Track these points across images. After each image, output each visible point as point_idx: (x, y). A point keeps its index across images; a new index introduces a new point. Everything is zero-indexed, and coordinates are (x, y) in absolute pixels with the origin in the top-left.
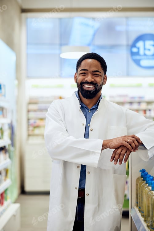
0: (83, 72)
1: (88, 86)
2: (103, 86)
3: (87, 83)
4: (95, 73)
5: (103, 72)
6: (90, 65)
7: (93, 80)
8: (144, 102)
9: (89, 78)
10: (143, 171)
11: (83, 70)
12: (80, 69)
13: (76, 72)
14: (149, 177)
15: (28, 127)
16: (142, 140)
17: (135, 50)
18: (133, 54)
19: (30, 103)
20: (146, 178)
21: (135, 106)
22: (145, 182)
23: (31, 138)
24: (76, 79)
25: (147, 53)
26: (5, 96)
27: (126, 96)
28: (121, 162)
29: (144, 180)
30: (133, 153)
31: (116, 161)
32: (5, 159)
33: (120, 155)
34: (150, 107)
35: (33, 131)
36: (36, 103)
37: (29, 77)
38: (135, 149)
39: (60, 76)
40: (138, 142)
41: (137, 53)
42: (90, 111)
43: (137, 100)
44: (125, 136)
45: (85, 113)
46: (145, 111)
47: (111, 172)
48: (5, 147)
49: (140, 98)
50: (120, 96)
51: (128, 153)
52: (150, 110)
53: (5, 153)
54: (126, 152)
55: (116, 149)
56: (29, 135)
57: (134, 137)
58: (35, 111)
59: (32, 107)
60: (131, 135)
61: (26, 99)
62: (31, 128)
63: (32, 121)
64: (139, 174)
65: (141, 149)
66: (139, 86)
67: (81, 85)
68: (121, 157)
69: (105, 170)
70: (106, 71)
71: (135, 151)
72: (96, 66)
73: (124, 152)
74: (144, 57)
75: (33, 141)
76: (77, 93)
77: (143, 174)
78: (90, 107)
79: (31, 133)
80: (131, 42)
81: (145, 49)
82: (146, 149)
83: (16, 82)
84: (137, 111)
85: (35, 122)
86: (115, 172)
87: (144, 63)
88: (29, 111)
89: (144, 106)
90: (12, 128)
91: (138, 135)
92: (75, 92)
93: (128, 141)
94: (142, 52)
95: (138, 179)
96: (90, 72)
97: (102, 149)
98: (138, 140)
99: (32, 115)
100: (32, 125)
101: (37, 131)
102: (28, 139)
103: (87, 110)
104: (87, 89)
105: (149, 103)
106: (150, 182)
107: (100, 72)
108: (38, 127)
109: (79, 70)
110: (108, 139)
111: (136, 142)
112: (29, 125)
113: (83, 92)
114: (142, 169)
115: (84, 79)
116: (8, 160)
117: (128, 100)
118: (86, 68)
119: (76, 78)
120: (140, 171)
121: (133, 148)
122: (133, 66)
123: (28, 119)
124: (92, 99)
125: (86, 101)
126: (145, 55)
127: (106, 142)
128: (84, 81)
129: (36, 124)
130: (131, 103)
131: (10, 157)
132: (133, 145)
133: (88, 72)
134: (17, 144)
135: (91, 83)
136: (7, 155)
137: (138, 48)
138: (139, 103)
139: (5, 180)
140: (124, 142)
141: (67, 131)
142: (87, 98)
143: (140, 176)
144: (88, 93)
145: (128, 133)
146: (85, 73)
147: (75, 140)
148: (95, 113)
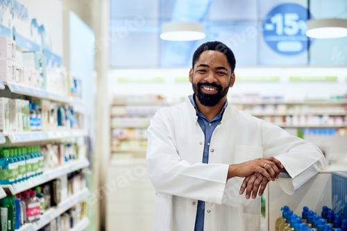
0: (202, 68)
1: (208, 89)
2: (230, 88)
3: (207, 84)
4: (218, 71)
5: (230, 70)
7: (216, 80)
8: (282, 104)
9: (210, 77)
10: (286, 209)
11: (201, 65)
12: (198, 64)
13: (192, 67)
14: (295, 218)
15: (111, 140)
16: (284, 164)
17: (269, 27)
18: (266, 33)
19: (114, 105)
20: (290, 219)
21: (270, 111)
22: (289, 225)
23: (115, 156)
24: (192, 78)
25: (288, 31)
26: (80, 96)
27: (256, 95)
28: (256, 195)
29: (287, 222)
30: (271, 182)
32: (81, 188)
33: (253, 185)
34: (291, 112)
35: (118, 145)
36: (123, 105)
37: (112, 67)
39: (159, 66)
40: (279, 167)
41: (274, 32)
42: (210, 125)
43: (273, 101)
44: (260, 159)
45: (203, 126)
46: (284, 118)
47: (240, 210)
48: (81, 170)
49: (277, 98)
50: (248, 95)
51: (264, 182)
52: (291, 116)
53: (81, 179)
54: (261, 182)
55: (246, 177)
56: (113, 152)
57: (272, 160)
58: (121, 116)
59: (117, 111)
60: (269, 156)
61: (110, 100)
62: (115, 142)
63: (116, 132)
64: (280, 214)
65: (283, 177)
66: (276, 81)
67: (198, 87)
68: (255, 188)
69: (231, 207)
70: (234, 67)
71: (274, 180)
72: (221, 61)
73: (258, 181)
74: (282, 38)
75: (119, 160)
76: (192, 97)
77: (286, 214)
78: (211, 118)
79: (115, 149)
80: (264, 16)
81: (284, 26)
82: (290, 177)
83: (95, 74)
84: (273, 117)
85: (121, 133)
86: (245, 210)
87: (283, 46)
88: (112, 117)
89: (282, 110)
90: (88, 141)
91: (278, 158)
92: (189, 97)
93: (265, 165)
94: (279, 30)
95: (278, 220)
96: (212, 70)
97: (228, 178)
98: (278, 164)
99: (117, 122)
100: (117, 137)
101: (124, 146)
102: (111, 158)
103: (206, 123)
104: (207, 92)
105: (290, 106)
106: (296, 225)
107: (226, 70)
108: (125, 140)
109: (196, 65)
111: (275, 168)
112: (112, 137)
113: (201, 97)
114: (285, 207)
115: (203, 78)
116: (85, 190)
117: (259, 101)
118: (206, 63)
119: (191, 76)
120: (282, 209)
122: (267, 50)
123: (112, 129)
124: (214, 107)
125: (205, 109)
126: (284, 34)
127: (234, 168)
128: (203, 82)
129: (123, 137)
130: (263, 106)
131: (87, 185)
132: (272, 171)
133: (209, 69)
134: (96, 166)
135: (213, 85)
136: (84, 182)
137: (275, 25)
138: (276, 105)
139: (81, 219)
141: (178, 153)
142: (206, 105)
143: (281, 215)
144: (209, 98)
146: (204, 70)
148: (218, 126)
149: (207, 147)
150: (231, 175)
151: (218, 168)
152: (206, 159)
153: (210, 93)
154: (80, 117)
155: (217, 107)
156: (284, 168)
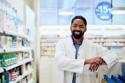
0: (75, 25)
4: (81, 26)
5: (85, 26)
6: (79, 22)
8: (102, 38)
9: (78, 29)
10: (105, 76)
13: (71, 25)
14: (109, 79)
15: (41, 51)
16: (105, 60)
18: (96, 12)
19: (42, 39)
20: (107, 79)
21: (98, 40)
22: (107, 81)
24: (71, 29)
26: (30, 35)
27: (93, 35)
28: (94, 71)
30: (100, 66)
31: (92, 70)
32: (30, 69)
33: (93, 67)
34: (105, 41)
35: (43, 53)
36: (45, 38)
37: (41, 25)
38: (101, 64)
40: (103, 61)
41: (99, 12)
42: (78, 45)
43: (99, 37)
44: (96, 58)
45: (75, 46)
46: (103, 43)
47: (89, 76)
48: (30, 62)
49: (100, 36)
50: (90, 35)
51: (97, 66)
54: (96, 66)
55: (91, 64)
56: (41, 55)
57: (100, 58)
58: (44, 43)
59: (43, 40)
61: (40, 36)
62: (42, 52)
63: (43, 48)
65: (104, 64)
66: (100, 29)
67: (73, 32)
68: (94, 68)
71: (101, 65)
72: (82, 23)
73: (95, 66)
75: (43, 58)
77: (105, 77)
78: (78, 43)
79: (42, 54)
80: (95, 7)
81: (103, 10)
82: (107, 64)
83: (35, 28)
84: (99, 43)
85: (44, 49)
86: (90, 76)
87: (102, 17)
88: (41, 43)
89: (102, 40)
90: (33, 51)
92: (70, 35)
93: (98, 60)
94: (101, 12)
95: (103, 80)
96: (78, 26)
97: (84, 64)
98: (102, 60)
99: (43, 45)
100: (43, 50)
101: (45, 53)
102: (41, 58)
103: (76, 45)
104: (77, 34)
105: (105, 38)
106: (109, 81)
107: (83, 26)
108: (46, 51)
109: (72, 24)
110: (87, 59)
112: (41, 50)
113: (75, 36)
114: (105, 75)
115: (75, 29)
117: (94, 37)
118: (76, 24)
120: (104, 76)
121: (100, 64)
122: (97, 19)
123: (41, 47)
125: (76, 40)
126: (103, 13)
127: (86, 61)
128: (75, 30)
129: (45, 50)
130: (96, 38)
131: (33, 67)
132: (100, 62)
133: (77, 25)
134: (35, 60)
135: (79, 31)
136: (31, 66)
137: (100, 10)
138: (100, 38)
139: (30, 79)
140: (96, 61)
141: (66, 55)
145: (97, 56)
146: (76, 26)
147: (71, 60)
149: (77, 54)
150: (85, 63)
151: (81, 61)
152: (76, 58)
153: (78, 34)
154: (30, 43)
155: (80, 39)
156: (105, 61)
